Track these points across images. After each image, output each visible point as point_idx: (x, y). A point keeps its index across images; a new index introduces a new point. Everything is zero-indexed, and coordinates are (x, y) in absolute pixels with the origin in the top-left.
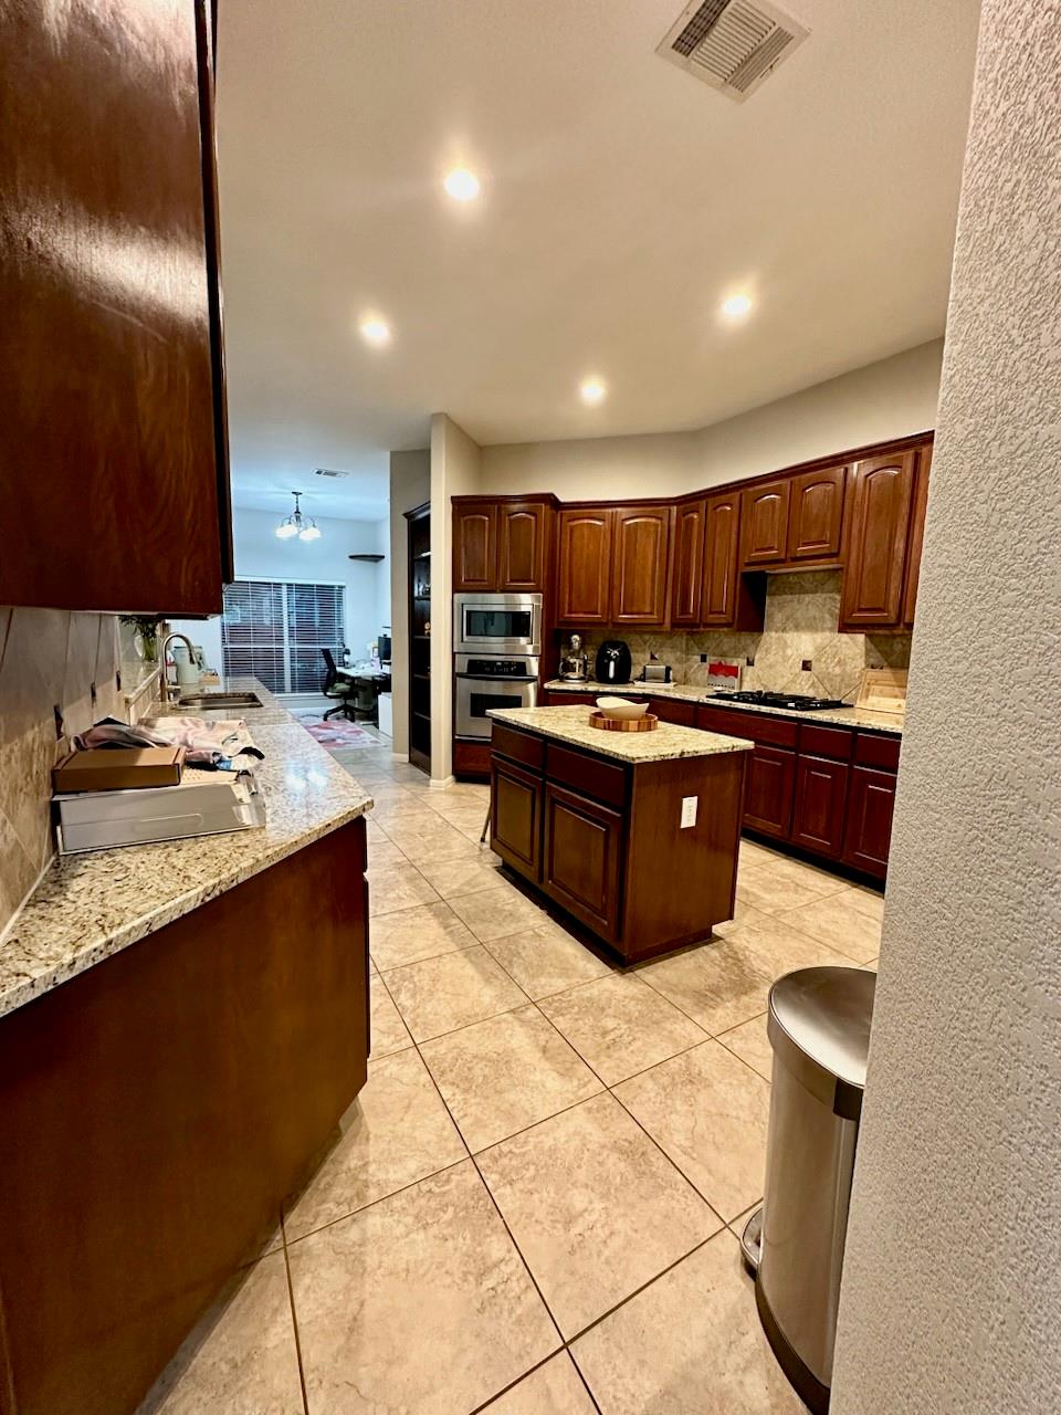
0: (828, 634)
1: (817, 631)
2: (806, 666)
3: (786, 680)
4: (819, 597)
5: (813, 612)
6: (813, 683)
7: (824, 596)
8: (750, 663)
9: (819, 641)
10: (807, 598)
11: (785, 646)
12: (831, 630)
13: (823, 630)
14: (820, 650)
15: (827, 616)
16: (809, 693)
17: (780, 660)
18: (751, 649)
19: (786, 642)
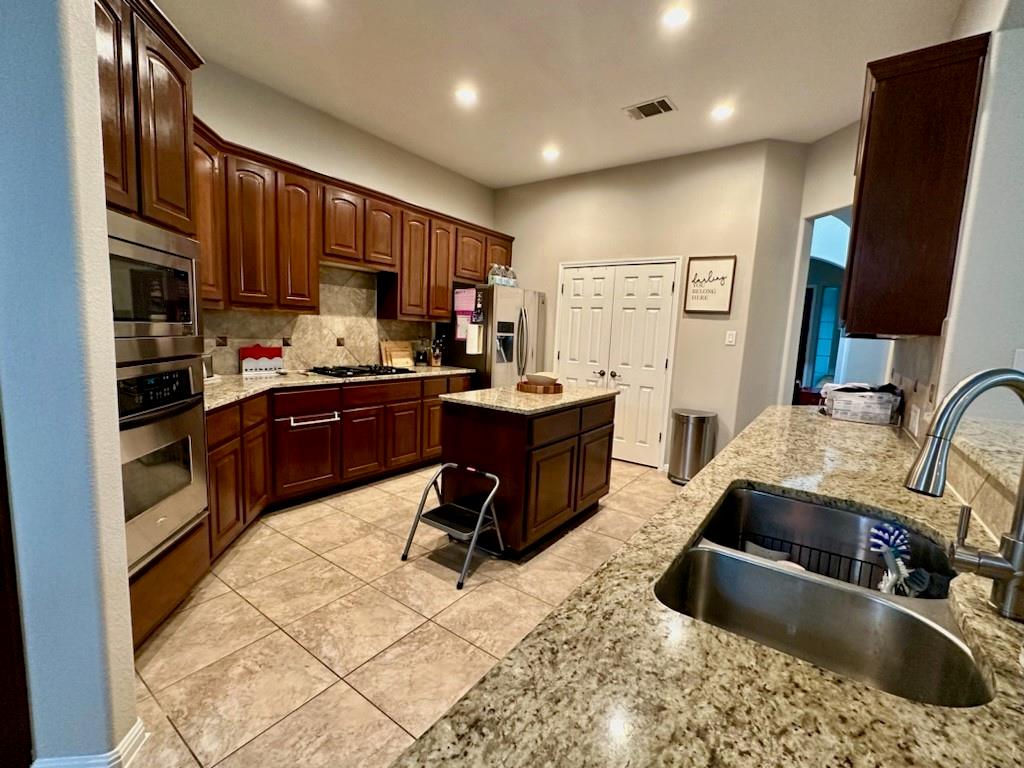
0: (354, 318)
1: (346, 315)
2: (340, 343)
3: (324, 355)
4: (346, 289)
5: (341, 300)
6: (346, 355)
7: (349, 289)
8: (286, 343)
9: (348, 323)
10: (336, 288)
11: (321, 327)
12: (356, 315)
13: (350, 315)
14: (349, 329)
15: (352, 304)
16: (343, 363)
17: (317, 338)
18: (287, 330)
19: (321, 324)
